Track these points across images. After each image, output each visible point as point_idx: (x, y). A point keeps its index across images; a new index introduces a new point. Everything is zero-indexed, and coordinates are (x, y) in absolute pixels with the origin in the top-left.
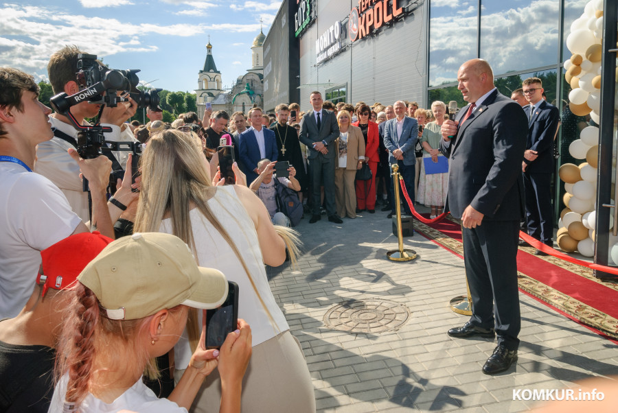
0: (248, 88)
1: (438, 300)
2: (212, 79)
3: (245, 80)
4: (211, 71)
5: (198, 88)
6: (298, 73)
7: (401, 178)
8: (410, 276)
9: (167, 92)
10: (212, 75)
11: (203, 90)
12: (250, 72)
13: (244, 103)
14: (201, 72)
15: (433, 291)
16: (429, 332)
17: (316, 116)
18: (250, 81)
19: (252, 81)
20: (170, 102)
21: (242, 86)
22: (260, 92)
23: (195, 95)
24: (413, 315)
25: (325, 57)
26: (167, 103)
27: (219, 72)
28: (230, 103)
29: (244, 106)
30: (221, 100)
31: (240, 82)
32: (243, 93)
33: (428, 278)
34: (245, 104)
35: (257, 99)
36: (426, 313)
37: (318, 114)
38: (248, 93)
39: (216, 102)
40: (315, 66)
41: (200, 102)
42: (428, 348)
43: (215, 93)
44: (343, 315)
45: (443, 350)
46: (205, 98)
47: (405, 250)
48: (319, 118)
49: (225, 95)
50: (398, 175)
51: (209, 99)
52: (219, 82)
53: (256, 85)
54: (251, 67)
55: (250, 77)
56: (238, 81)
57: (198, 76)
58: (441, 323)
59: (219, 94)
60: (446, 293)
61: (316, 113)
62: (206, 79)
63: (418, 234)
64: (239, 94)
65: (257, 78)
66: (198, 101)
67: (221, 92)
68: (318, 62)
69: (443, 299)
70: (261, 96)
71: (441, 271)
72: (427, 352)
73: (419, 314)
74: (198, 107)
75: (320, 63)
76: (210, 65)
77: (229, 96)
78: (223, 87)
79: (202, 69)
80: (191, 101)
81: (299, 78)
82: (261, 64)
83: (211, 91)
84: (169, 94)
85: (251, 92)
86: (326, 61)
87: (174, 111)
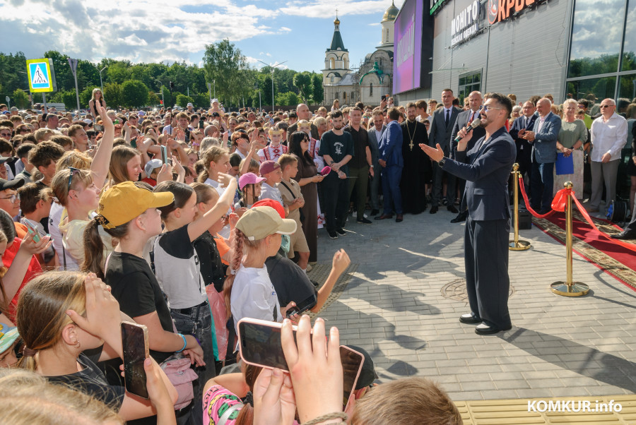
0: (376, 68)
1: (542, 283)
2: (339, 58)
3: (373, 59)
4: (339, 49)
5: (324, 68)
6: (431, 55)
7: (520, 176)
8: (521, 263)
9: (294, 73)
10: (340, 53)
11: (330, 69)
12: (379, 49)
13: (371, 84)
14: (328, 50)
15: (539, 275)
16: (527, 305)
17: (446, 113)
18: (379, 60)
19: (381, 59)
20: (297, 84)
21: (370, 64)
22: (389, 72)
23: (321, 75)
24: (517, 292)
25: (461, 39)
26: (294, 84)
27: (346, 50)
28: (358, 83)
29: (371, 87)
30: (348, 81)
31: (368, 61)
32: (372, 73)
33: (538, 265)
34: (373, 85)
35: (386, 79)
36: (528, 292)
37: (448, 111)
38: (376, 72)
39: (343, 83)
40: (449, 48)
41: (327, 83)
42: (524, 316)
43: (342, 73)
44: (458, 289)
45: (536, 319)
46: (332, 78)
47: (520, 241)
48: (448, 115)
49: (352, 75)
50: (518, 174)
51: (336, 79)
52: (346, 61)
53: (385, 64)
54: (380, 44)
55: (378, 55)
56: (366, 59)
57: (325, 55)
58: (539, 300)
59: (346, 74)
60: (550, 278)
61: (446, 109)
62: (333, 58)
63: (536, 228)
64: (367, 74)
65: (386, 56)
66: (324, 82)
67: (348, 72)
68: (453, 44)
69: (546, 283)
70: (390, 76)
71: (550, 261)
72: (522, 319)
73: (521, 292)
74: (324, 88)
75: (455, 46)
76: (337, 43)
77: (356, 76)
78: (350, 67)
79: (330, 48)
80: (318, 81)
81: (432, 60)
82: (392, 40)
83: (338, 71)
84: (295, 75)
85: (380, 72)
86: (461, 43)
87: (301, 93)
